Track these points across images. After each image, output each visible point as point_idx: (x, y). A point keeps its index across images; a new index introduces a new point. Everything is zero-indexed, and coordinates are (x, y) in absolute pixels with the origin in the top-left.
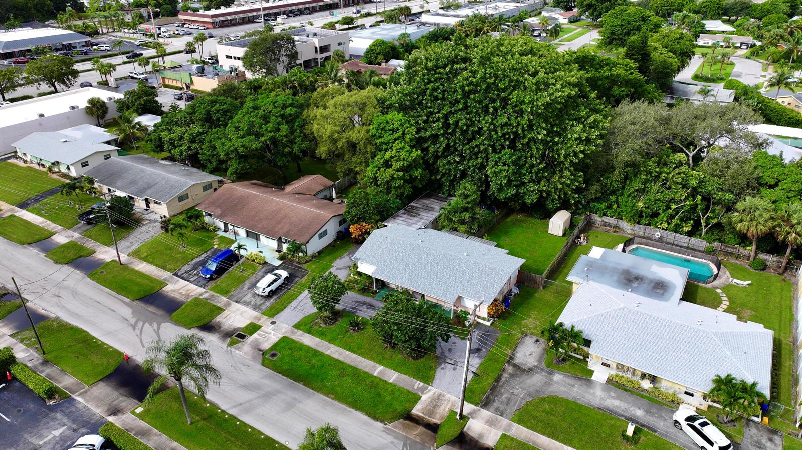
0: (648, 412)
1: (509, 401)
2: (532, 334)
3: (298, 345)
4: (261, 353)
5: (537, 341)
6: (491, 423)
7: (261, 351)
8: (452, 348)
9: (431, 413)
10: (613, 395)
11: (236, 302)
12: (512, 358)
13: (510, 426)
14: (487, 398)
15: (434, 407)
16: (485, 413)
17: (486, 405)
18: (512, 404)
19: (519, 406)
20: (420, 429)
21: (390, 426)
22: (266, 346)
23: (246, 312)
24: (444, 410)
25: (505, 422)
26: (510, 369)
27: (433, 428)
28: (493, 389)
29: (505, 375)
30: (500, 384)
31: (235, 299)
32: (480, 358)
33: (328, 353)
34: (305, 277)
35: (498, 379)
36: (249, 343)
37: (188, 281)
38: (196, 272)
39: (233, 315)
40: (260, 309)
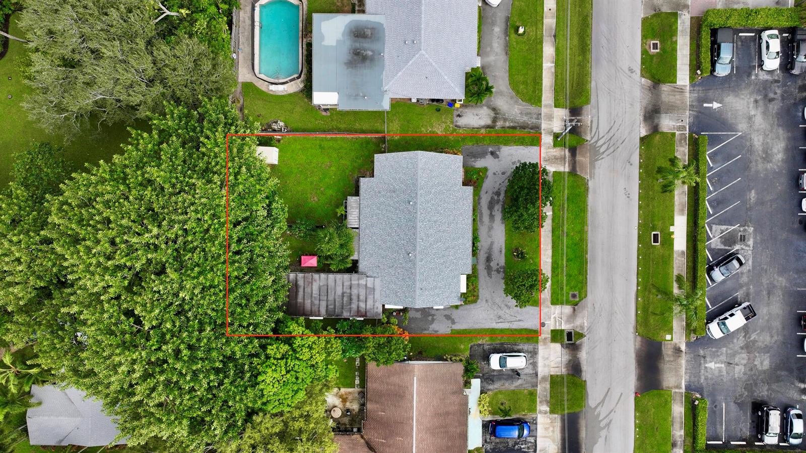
0: (493, 24)
1: (527, 114)
2: (452, 122)
3: (555, 287)
4: (576, 307)
5: (459, 116)
6: (550, 118)
7: (574, 310)
8: (500, 173)
9: (563, 158)
10: (489, 49)
11: (537, 375)
12: (488, 127)
13: (546, 106)
14: (531, 129)
15: (557, 159)
16: (544, 125)
17: (537, 128)
18: (529, 111)
19: (528, 106)
20: (579, 158)
21: (587, 177)
22: (567, 309)
23: (543, 358)
24: (556, 151)
25: (544, 110)
26: (499, 124)
27: (573, 151)
28: (523, 127)
29: (507, 124)
30: (516, 125)
31: (535, 380)
32: (499, 149)
33: (550, 260)
34: (480, 342)
35: (514, 128)
36: (573, 325)
37: (536, 441)
38: (522, 447)
39: (553, 364)
40: (534, 349)
